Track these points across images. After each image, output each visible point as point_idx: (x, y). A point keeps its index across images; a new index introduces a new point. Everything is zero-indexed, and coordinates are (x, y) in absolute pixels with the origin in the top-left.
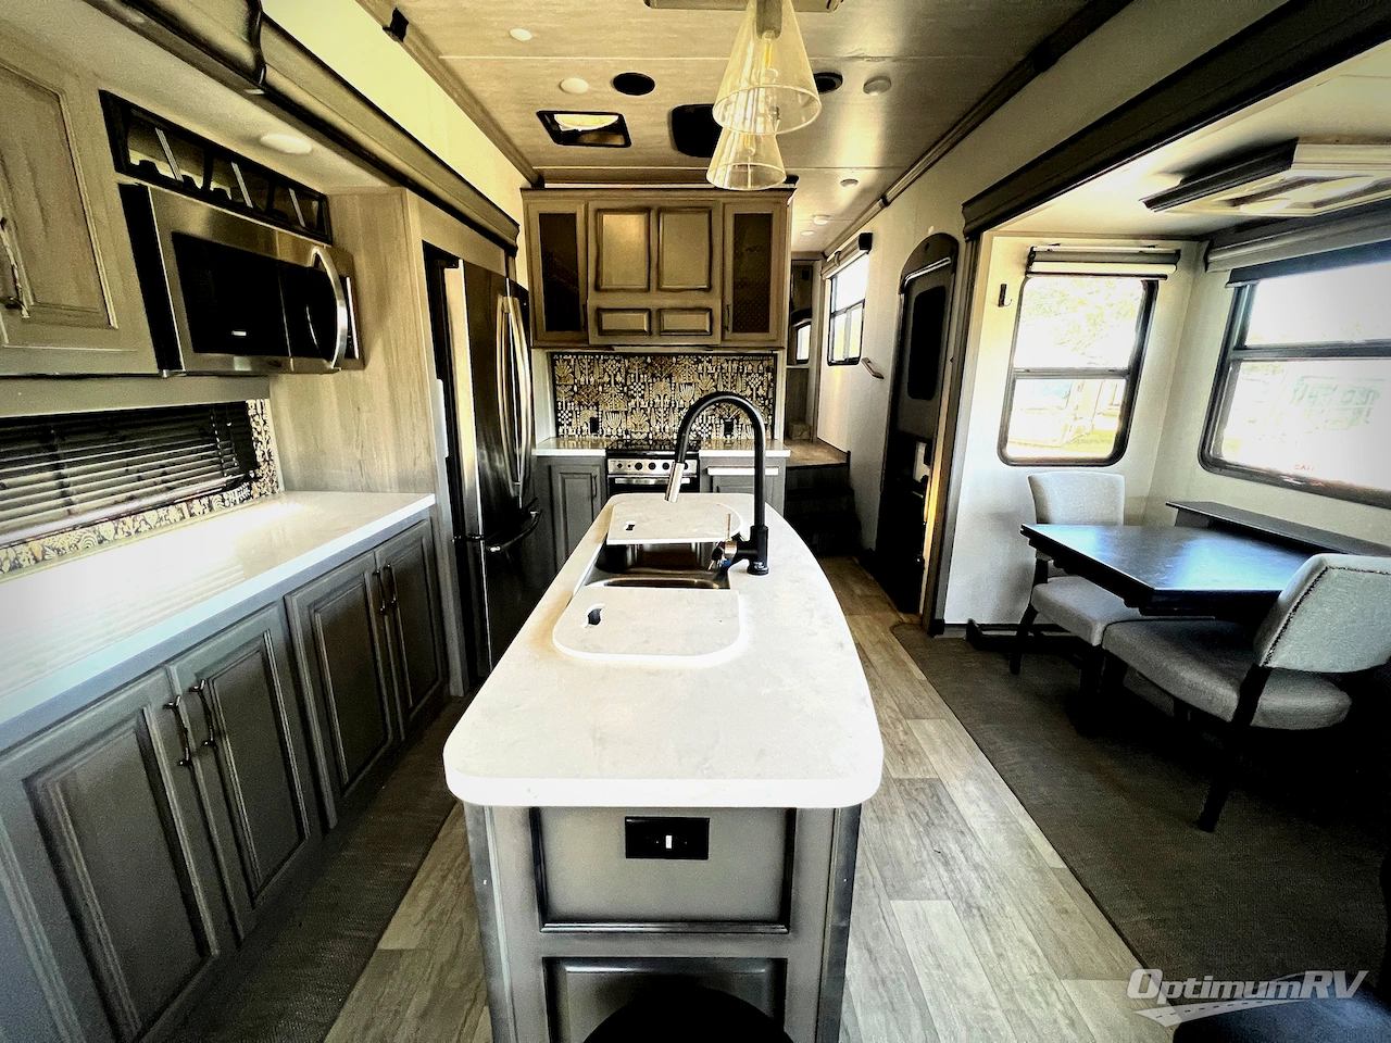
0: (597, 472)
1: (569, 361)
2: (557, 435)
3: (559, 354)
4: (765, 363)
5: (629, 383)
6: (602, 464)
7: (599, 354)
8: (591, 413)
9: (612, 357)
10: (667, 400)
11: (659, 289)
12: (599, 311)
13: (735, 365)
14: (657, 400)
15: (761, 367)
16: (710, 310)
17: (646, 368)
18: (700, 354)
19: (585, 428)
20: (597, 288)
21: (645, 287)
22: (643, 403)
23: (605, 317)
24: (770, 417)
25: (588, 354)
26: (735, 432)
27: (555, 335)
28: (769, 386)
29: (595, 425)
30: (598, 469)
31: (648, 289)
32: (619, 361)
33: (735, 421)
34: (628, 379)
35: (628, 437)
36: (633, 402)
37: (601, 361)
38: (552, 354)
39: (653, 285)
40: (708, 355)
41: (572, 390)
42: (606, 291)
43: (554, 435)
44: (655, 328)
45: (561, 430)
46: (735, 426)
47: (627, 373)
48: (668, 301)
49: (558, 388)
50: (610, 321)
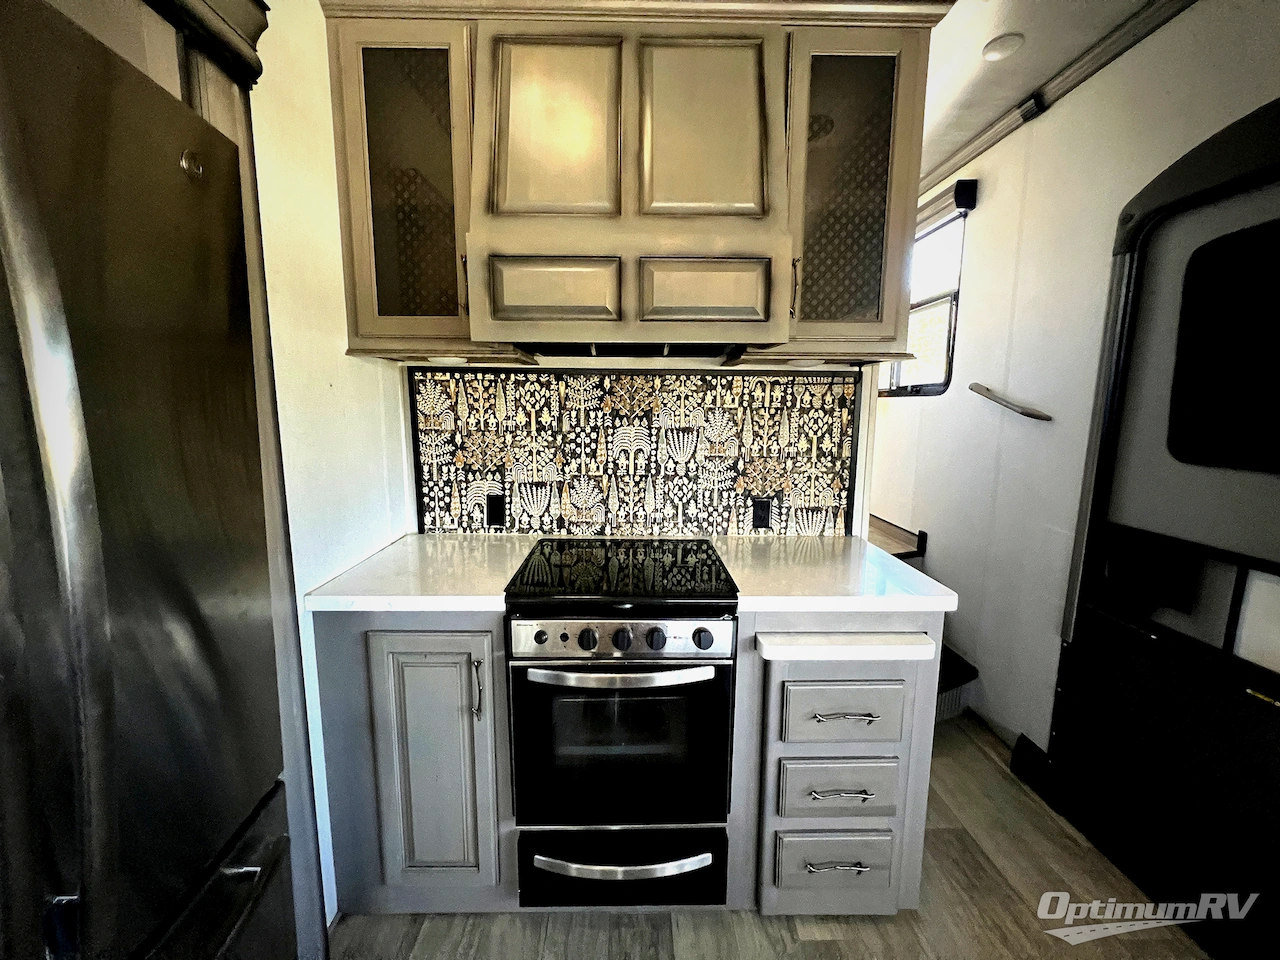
0: (484, 649)
1: (444, 384)
2: (421, 530)
3: (424, 370)
4: (837, 389)
5: (566, 428)
6: (496, 627)
7: (508, 372)
8: (488, 486)
9: (533, 377)
10: (642, 462)
11: (643, 212)
12: (495, 261)
13: (778, 393)
14: (622, 461)
15: (829, 398)
16: (767, 265)
17: (601, 399)
18: (709, 372)
19: (477, 515)
20: (492, 207)
21: (606, 204)
22: (593, 466)
23: (510, 274)
24: (844, 494)
25: (485, 371)
26: (774, 522)
27: (396, 324)
28: (843, 434)
29: (496, 510)
30: (486, 641)
31: (617, 211)
32: (548, 385)
33: (775, 502)
34: (565, 419)
35: (564, 532)
36: (574, 465)
37: (510, 386)
38: (411, 371)
39: (629, 203)
40: (723, 374)
41: (452, 441)
42: (514, 214)
43: (416, 529)
44: (630, 304)
45: (428, 519)
46: (775, 510)
47: (562, 407)
48: (668, 240)
49: (422, 437)
50: (518, 285)
